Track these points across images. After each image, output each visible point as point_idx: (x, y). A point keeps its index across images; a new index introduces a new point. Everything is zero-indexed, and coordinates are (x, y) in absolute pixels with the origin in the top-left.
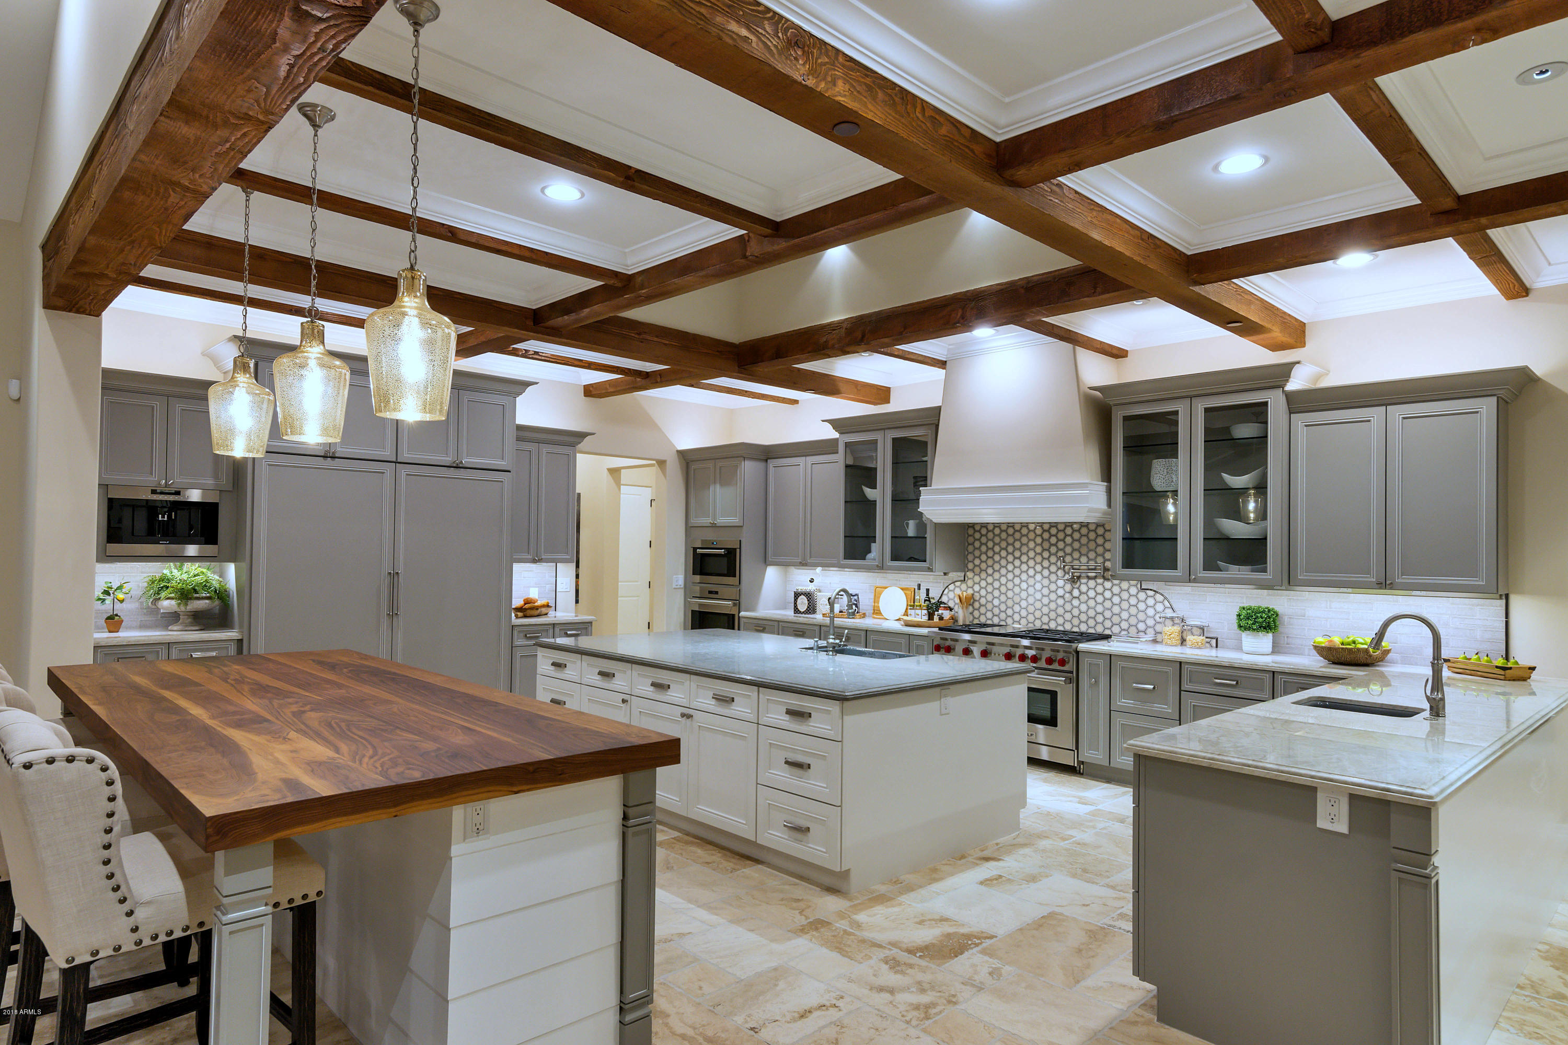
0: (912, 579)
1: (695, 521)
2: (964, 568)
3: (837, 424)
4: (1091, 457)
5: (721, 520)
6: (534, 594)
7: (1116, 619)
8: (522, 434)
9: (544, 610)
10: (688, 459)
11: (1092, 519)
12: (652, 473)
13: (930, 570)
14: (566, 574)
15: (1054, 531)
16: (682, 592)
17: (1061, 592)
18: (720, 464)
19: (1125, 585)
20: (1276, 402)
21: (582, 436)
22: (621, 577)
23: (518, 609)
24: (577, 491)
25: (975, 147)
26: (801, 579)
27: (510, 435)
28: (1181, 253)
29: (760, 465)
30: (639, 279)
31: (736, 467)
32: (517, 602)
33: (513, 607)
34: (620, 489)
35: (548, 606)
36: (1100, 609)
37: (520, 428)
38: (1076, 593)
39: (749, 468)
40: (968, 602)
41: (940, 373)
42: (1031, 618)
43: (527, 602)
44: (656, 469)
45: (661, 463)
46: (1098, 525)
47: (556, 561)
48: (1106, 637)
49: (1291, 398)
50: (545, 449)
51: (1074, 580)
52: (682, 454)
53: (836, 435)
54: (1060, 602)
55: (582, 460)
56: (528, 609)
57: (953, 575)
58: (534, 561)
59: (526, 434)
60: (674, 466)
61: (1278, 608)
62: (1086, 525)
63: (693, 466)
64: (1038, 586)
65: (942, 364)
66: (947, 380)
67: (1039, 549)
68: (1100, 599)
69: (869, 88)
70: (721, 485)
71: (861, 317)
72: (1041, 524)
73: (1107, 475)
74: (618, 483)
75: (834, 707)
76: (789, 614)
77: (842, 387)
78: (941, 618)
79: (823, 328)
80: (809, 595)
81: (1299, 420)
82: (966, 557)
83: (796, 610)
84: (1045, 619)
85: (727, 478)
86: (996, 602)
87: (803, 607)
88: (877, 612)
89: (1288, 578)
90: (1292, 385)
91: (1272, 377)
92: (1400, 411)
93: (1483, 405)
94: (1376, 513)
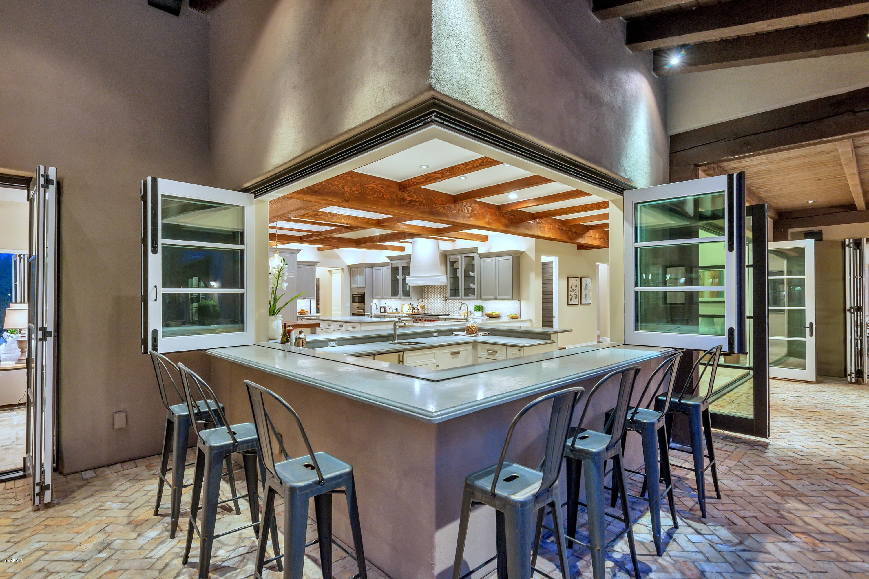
0: (409, 302)
1: (352, 286)
2: (422, 298)
3: (389, 258)
4: (443, 268)
5: (360, 286)
6: (304, 308)
7: (454, 310)
8: (299, 263)
9: (307, 313)
10: (351, 268)
11: (443, 284)
12: (340, 271)
13: (411, 299)
14: (314, 303)
15: (441, 287)
16: (349, 308)
17: (443, 304)
18: (359, 269)
19: (456, 301)
20: (476, 256)
21: (317, 263)
22: (333, 305)
23: (299, 312)
24: (317, 277)
25: (373, 222)
26: (384, 303)
27: (296, 263)
28: (435, 228)
29: (371, 269)
30: (323, 233)
31: (363, 270)
32: (299, 310)
33: (298, 311)
34: (331, 275)
35: (308, 312)
36: (451, 308)
37: (298, 262)
38: (446, 304)
39: (367, 270)
40: (423, 307)
41: (411, 244)
42: (437, 311)
43: (302, 310)
44: (340, 270)
45: (342, 269)
46: (444, 286)
47: (310, 299)
48: (448, 315)
49: (479, 255)
50: (306, 267)
51: (446, 300)
52: (348, 266)
53: (389, 261)
54: (443, 306)
55: (317, 269)
56: (302, 312)
57: (421, 300)
58: (304, 299)
59: (300, 263)
60: (346, 270)
61: (483, 305)
62: (441, 286)
63: (352, 270)
64: (438, 302)
65: (411, 243)
66: (413, 247)
67: (438, 292)
68: (451, 305)
69: (348, 218)
70: (359, 275)
71: (382, 235)
72: (438, 286)
73: (447, 274)
74: (331, 274)
75: (359, 325)
76: (379, 313)
77: (388, 248)
78: (415, 312)
79: (374, 236)
80: (384, 307)
81: (482, 260)
82: (423, 295)
83: (381, 312)
84: (440, 311)
85: (361, 273)
86: (430, 307)
87: (382, 311)
88: (402, 312)
89: (480, 298)
90: (479, 252)
91: (475, 250)
92: (498, 258)
93: (510, 258)
94: (494, 282)
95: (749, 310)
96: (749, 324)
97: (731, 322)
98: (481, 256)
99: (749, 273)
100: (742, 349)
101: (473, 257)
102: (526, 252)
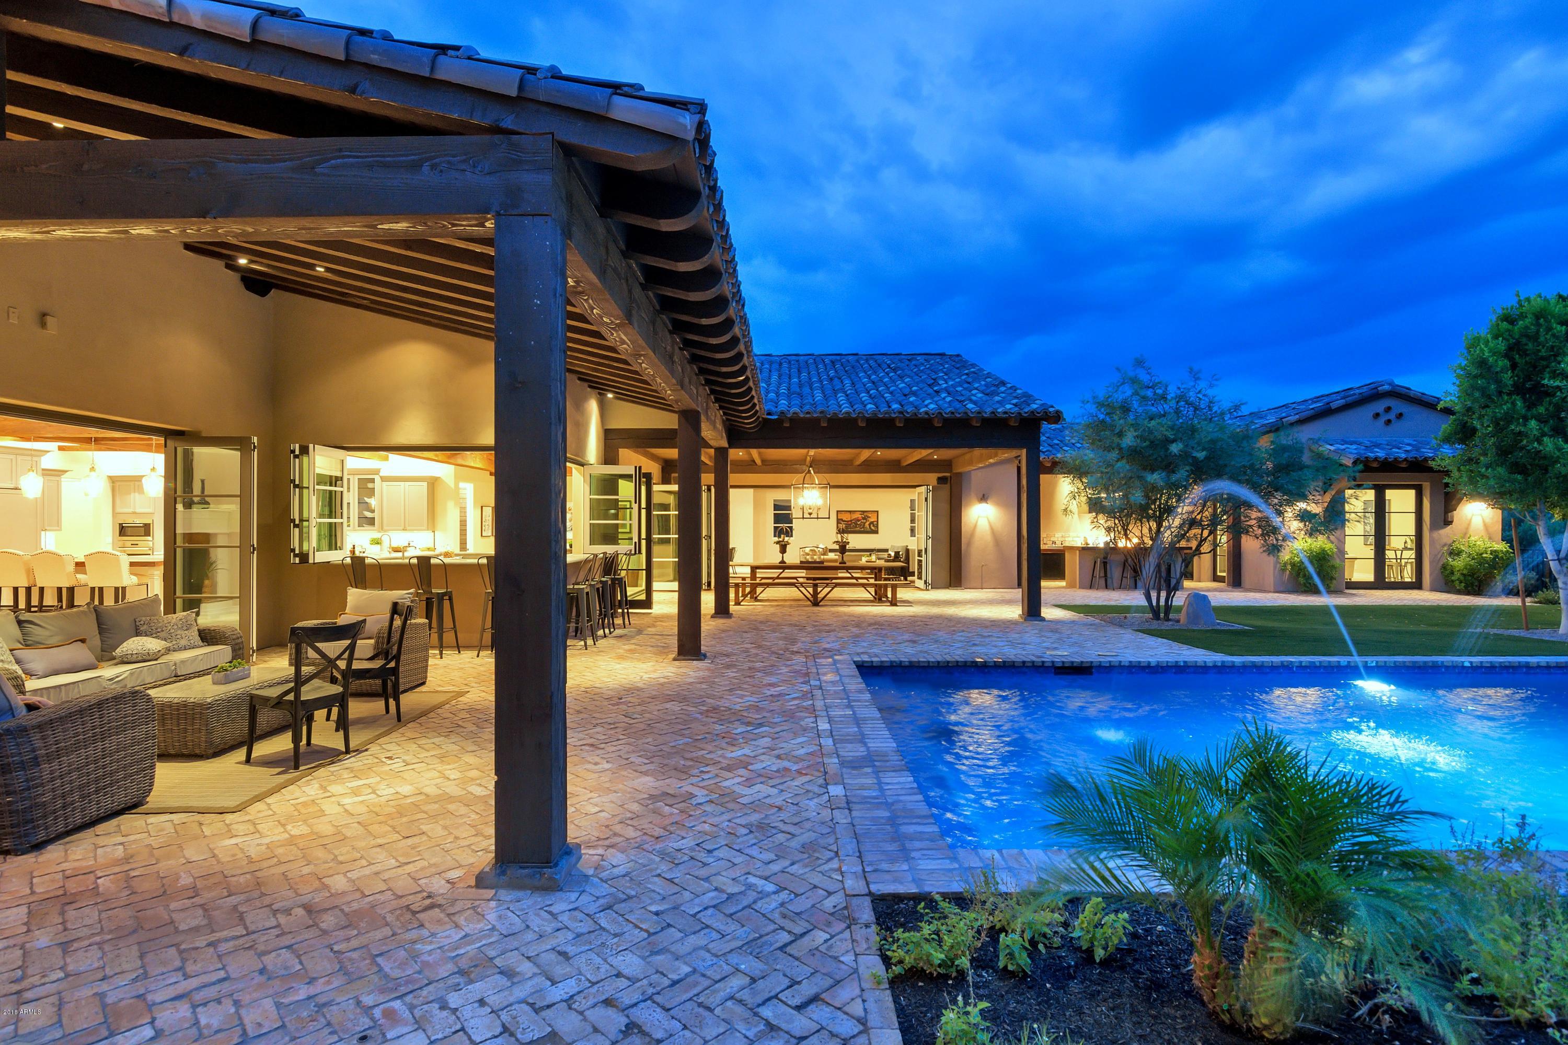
20: (378, 477)
21: (65, 471)
37: (43, 470)
49: (381, 477)
81: (385, 484)
89: (382, 529)
90: (381, 474)
91: (377, 472)
92: (408, 484)
93: (425, 484)
94: (402, 508)
95: (643, 536)
96: (644, 543)
97: (636, 539)
98: (383, 479)
99: (644, 512)
100: (640, 552)
101: (373, 481)
102: (444, 478)
